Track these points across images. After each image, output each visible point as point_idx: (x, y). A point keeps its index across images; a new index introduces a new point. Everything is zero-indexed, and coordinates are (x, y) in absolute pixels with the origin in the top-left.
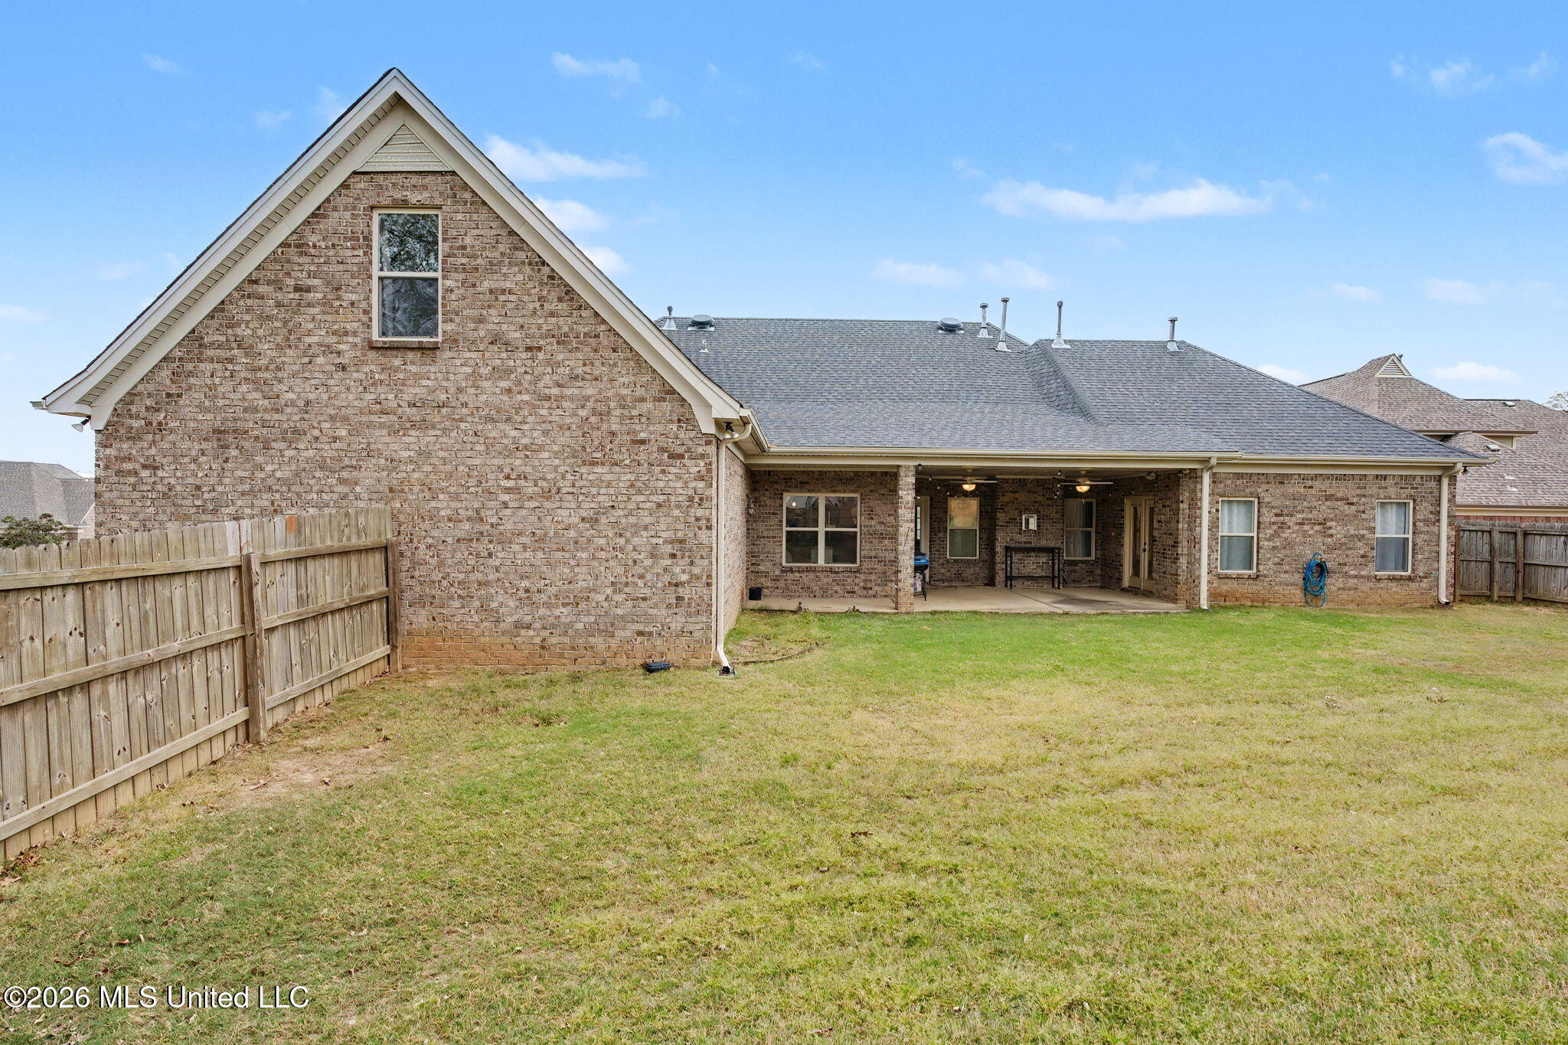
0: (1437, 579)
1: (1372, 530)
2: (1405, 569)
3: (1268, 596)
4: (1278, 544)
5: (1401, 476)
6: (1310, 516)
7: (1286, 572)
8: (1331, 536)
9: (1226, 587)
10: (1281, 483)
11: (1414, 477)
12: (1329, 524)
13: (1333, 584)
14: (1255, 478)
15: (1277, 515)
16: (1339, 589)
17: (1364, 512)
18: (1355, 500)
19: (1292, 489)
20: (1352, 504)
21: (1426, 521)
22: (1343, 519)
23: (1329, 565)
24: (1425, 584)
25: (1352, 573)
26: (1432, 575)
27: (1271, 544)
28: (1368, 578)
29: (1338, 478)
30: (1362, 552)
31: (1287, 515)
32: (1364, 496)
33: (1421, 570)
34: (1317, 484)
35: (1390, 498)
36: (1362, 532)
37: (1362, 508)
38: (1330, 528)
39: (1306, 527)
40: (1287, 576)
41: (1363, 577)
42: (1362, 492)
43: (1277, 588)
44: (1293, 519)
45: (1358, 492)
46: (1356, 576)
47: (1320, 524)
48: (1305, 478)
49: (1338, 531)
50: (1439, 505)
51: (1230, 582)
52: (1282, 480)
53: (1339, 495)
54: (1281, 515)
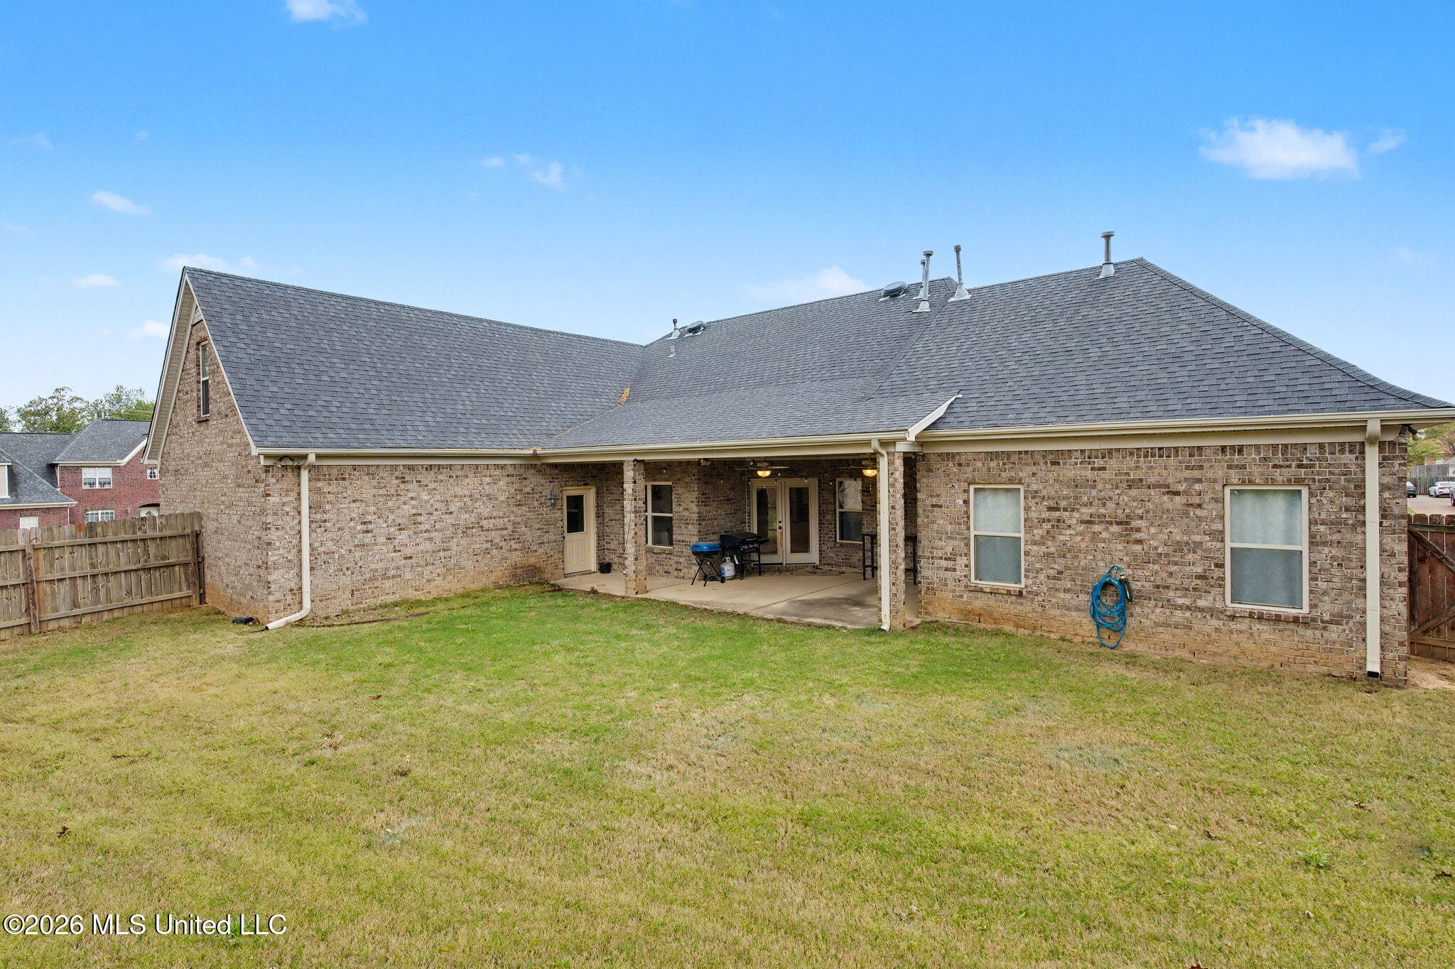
0: (1363, 625)
1: (1219, 536)
2: (1295, 601)
3: (1041, 621)
4: (1052, 550)
5: (1275, 447)
6: (1102, 511)
7: (1067, 591)
8: (1139, 542)
9: (979, 603)
10: (1054, 463)
11: (1304, 447)
12: (1136, 523)
13: (1144, 615)
14: (1014, 458)
15: (1050, 509)
16: (1157, 624)
17: (1200, 506)
18: (1182, 488)
19: (1069, 471)
20: (1177, 493)
21: (1337, 524)
22: (1161, 518)
23: (1135, 586)
24: (1334, 633)
25: (1180, 601)
26: (1351, 618)
27: (1044, 549)
28: (1212, 612)
29: (1148, 453)
30: (1199, 570)
31: (1065, 510)
32: (1199, 481)
33: (1327, 609)
34: (1113, 463)
35: (1251, 482)
36: (1197, 538)
37: (1197, 500)
38: (1138, 530)
39: (1097, 528)
40: (1068, 596)
41: (1202, 610)
42: (1196, 474)
43: (1053, 612)
44: (1076, 515)
45: (1188, 474)
46: (1188, 608)
47: (1118, 523)
48: (1091, 455)
49: (1154, 537)
50: (1363, 495)
51: (985, 597)
52: (1055, 460)
53: (1152, 480)
54: (1057, 509)
